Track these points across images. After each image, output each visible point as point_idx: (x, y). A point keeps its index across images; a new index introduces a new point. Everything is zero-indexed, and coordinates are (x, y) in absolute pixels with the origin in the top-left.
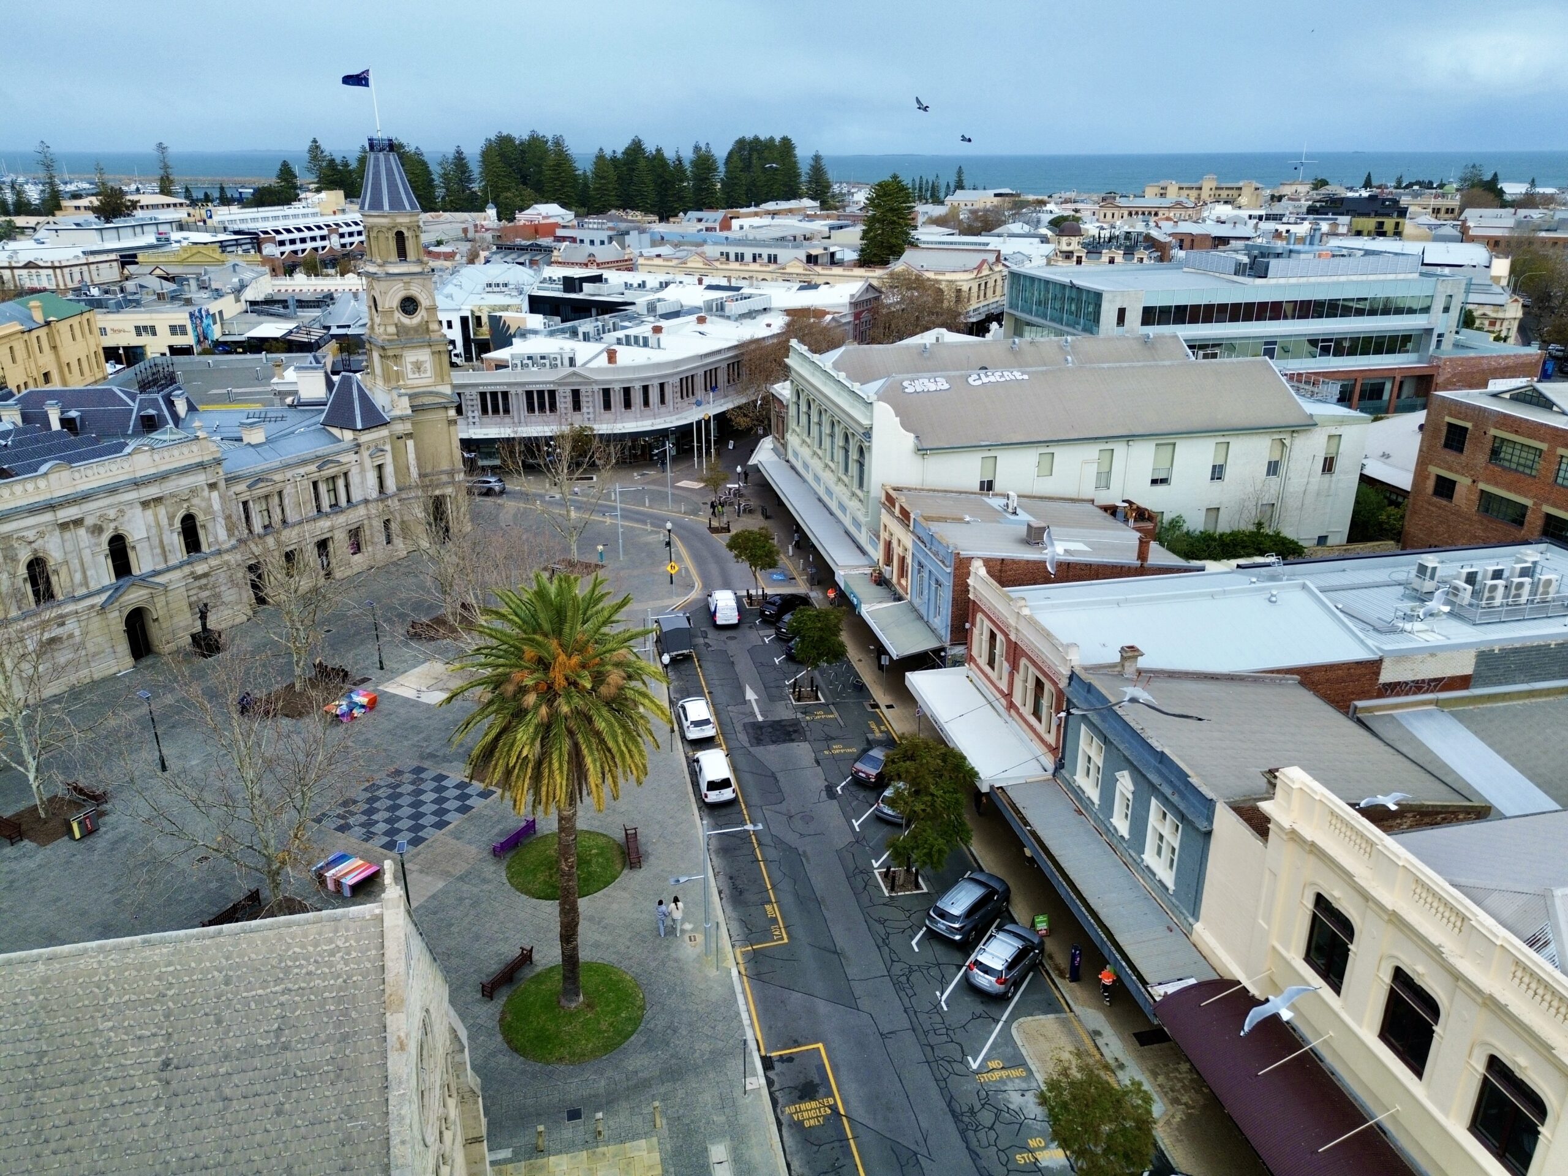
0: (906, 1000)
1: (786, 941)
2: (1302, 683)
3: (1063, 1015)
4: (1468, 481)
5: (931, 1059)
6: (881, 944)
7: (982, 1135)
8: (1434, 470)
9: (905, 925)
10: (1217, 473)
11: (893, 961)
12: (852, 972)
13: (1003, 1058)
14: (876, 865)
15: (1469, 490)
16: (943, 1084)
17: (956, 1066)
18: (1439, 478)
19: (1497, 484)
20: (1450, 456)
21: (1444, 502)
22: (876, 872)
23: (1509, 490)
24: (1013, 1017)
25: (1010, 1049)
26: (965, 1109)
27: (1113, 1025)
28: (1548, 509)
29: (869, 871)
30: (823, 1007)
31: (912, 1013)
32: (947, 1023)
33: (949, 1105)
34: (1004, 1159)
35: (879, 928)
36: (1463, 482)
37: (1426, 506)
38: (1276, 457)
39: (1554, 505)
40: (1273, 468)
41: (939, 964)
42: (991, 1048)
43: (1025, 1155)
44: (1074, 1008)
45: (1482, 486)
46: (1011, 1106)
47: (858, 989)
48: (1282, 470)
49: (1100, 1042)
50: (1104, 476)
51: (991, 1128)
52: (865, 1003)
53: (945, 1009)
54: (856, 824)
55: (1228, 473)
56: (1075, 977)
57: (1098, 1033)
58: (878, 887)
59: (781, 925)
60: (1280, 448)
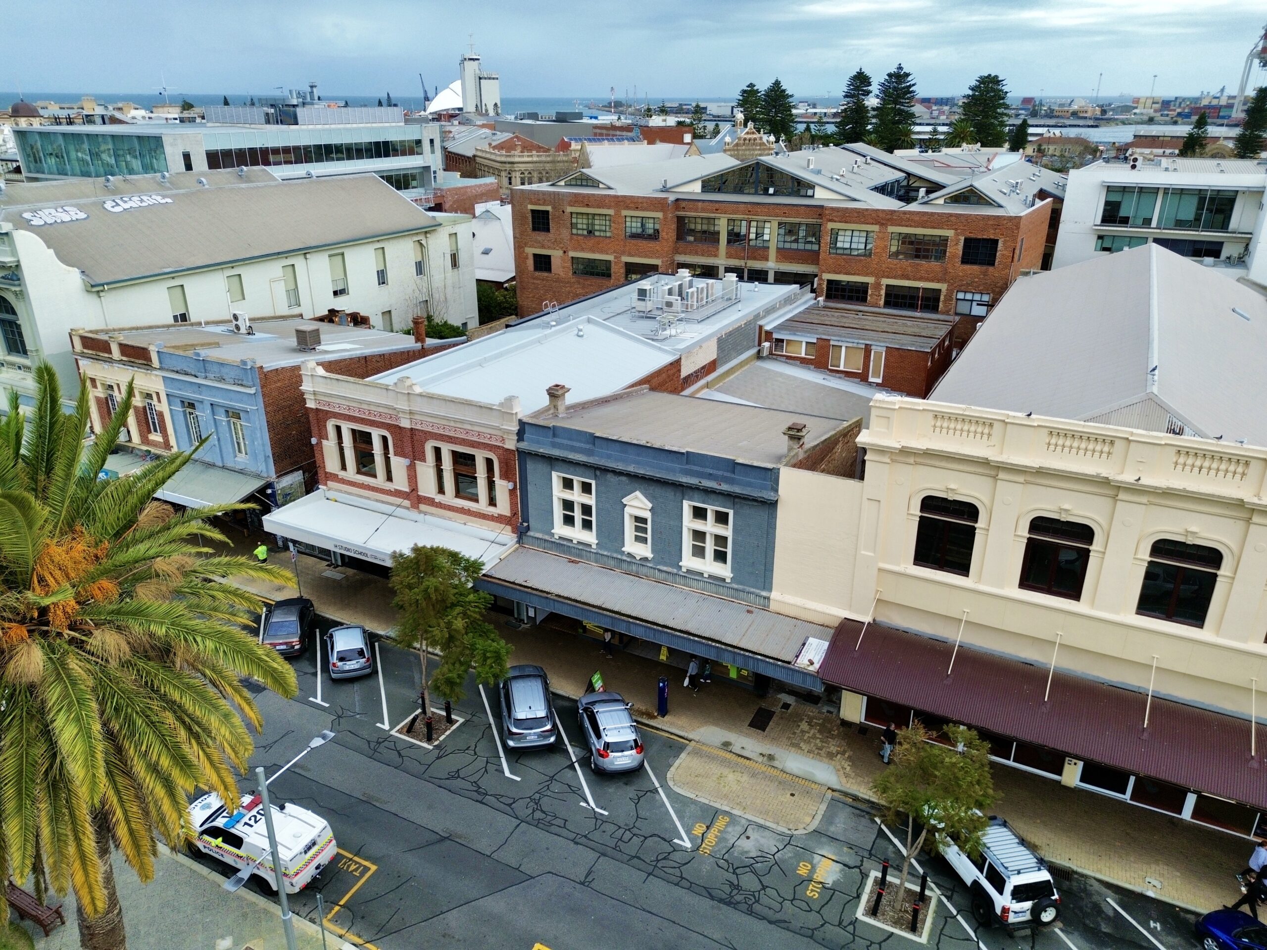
0: (564, 832)
1: (374, 868)
2: (652, 389)
3: (689, 749)
4: (560, 253)
5: (651, 869)
6: (480, 798)
7: (764, 900)
8: (530, 251)
9: (480, 763)
10: (382, 278)
11: (510, 805)
12: (484, 845)
13: (701, 819)
14: (386, 727)
15: (563, 260)
16: (684, 883)
17: (677, 856)
18: (535, 255)
19: (583, 250)
20: (541, 236)
21: (546, 274)
22: (393, 732)
23: (594, 252)
24: (662, 778)
25: (693, 806)
26: (727, 889)
27: (729, 729)
28: (626, 259)
29: (385, 738)
30: (495, 904)
31: (583, 840)
32: (622, 825)
33: (712, 898)
34: (804, 906)
35: (458, 783)
36: (556, 255)
37: (532, 281)
38: (420, 259)
39: (630, 255)
40: (420, 268)
41: (552, 778)
42: (681, 818)
43: (811, 887)
44: (690, 736)
45: (572, 254)
46: (753, 854)
47: (509, 856)
48: (426, 269)
49: (736, 749)
50: (292, 293)
51: (764, 888)
52: (529, 867)
53: (606, 813)
54: (319, 701)
55: (390, 275)
56: (663, 711)
57: (726, 744)
58: (412, 746)
59: (350, 856)
60: (419, 249)
